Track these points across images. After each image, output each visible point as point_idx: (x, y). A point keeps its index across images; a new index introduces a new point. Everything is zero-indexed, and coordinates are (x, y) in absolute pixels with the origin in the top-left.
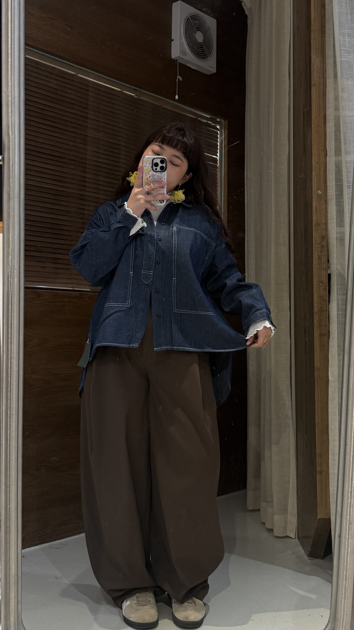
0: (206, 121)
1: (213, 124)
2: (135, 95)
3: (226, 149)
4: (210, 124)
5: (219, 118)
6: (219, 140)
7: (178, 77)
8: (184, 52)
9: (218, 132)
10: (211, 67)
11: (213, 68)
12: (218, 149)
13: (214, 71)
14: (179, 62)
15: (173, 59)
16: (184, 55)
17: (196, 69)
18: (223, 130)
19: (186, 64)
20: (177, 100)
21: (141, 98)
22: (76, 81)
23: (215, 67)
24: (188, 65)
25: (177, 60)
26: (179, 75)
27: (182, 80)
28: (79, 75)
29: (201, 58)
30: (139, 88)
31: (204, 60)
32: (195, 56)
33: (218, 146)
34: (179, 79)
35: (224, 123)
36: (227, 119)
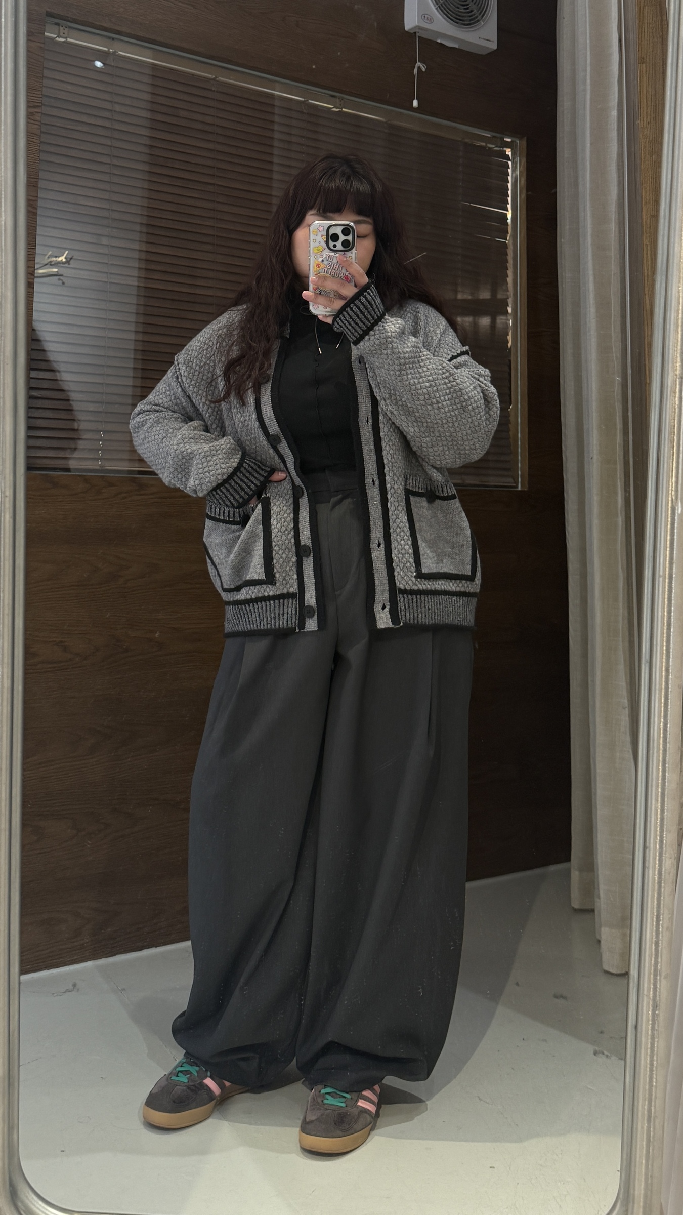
0: (484, 144)
1: (496, 149)
2: (332, 107)
3: (524, 196)
4: (490, 148)
5: (509, 136)
6: (510, 178)
7: (418, 64)
8: (429, 17)
9: (508, 163)
10: (485, 39)
11: (490, 41)
12: (509, 197)
13: (494, 46)
14: (419, 37)
15: (408, 32)
16: (428, 22)
17: (456, 46)
18: (518, 158)
19: (434, 40)
20: (416, 109)
21: (344, 110)
22: (214, 91)
23: (495, 38)
24: (439, 41)
25: (415, 33)
26: (419, 61)
27: (426, 69)
28: (220, 78)
29: (464, 25)
30: (339, 92)
31: (469, 28)
32: (452, 22)
33: (508, 190)
34: (419, 68)
35: (521, 143)
36: (525, 138)
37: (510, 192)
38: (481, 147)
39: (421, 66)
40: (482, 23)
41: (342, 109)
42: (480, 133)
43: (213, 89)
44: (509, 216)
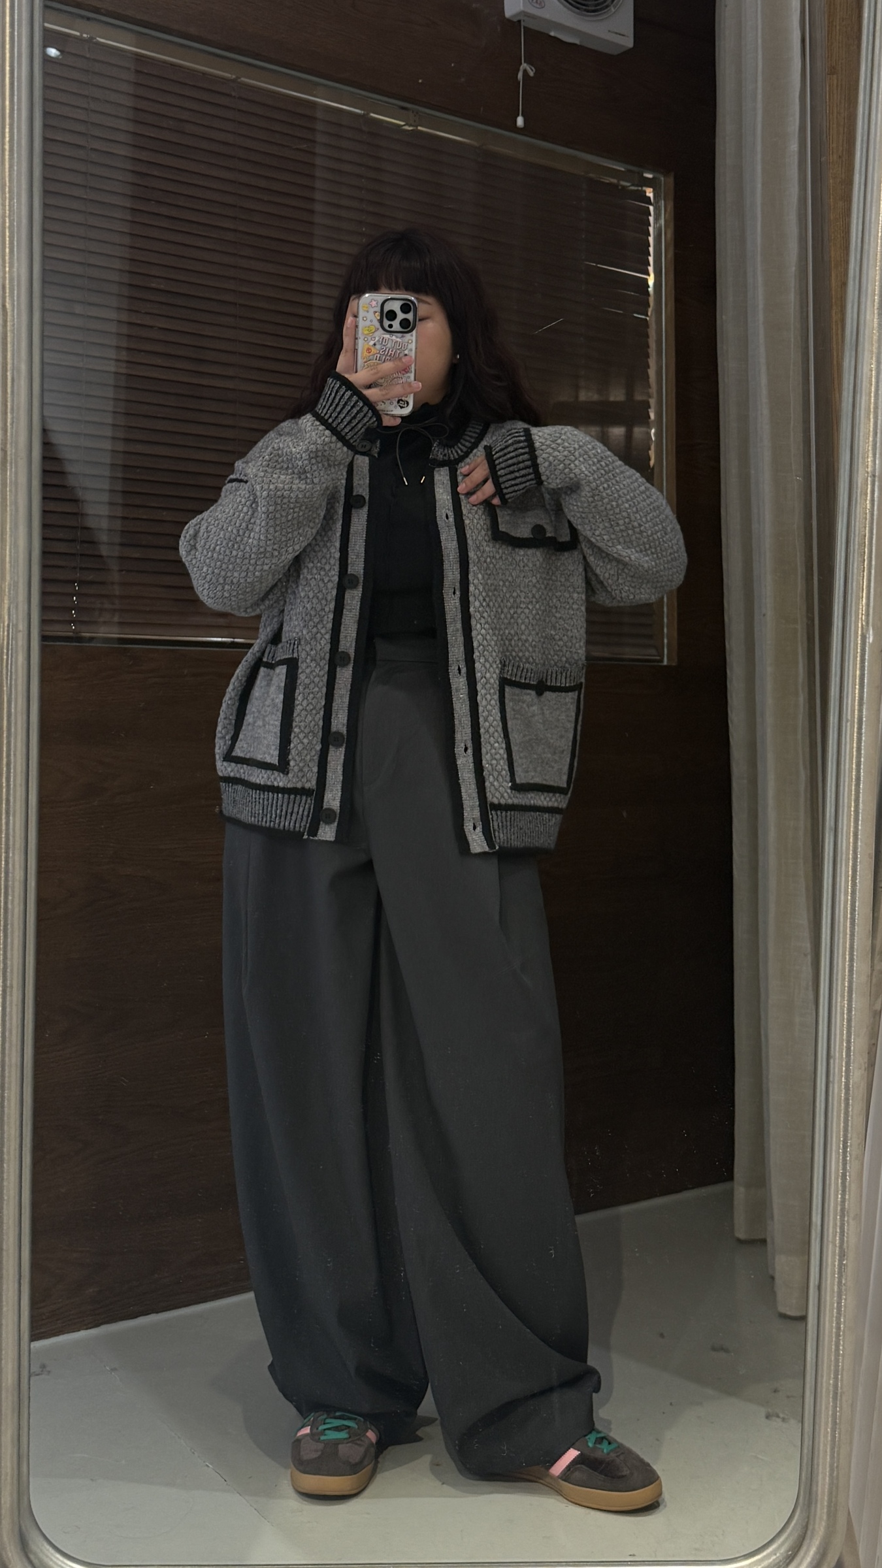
0: (614, 181)
1: (633, 188)
2: (402, 123)
3: (671, 254)
4: (624, 187)
5: (650, 171)
6: (651, 229)
7: (524, 66)
9: (648, 208)
10: (616, 33)
11: (623, 35)
12: (650, 255)
13: (629, 43)
14: (525, 27)
15: (509, 20)
17: (577, 42)
18: (663, 202)
19: (546, 32)
20: (521, 129)
21: (419, 128)
22: (234, 97)
23: (630, 32)
24: (552, 34)
25: (519, 21)
26: (525, 62)
27: (535, 74)
28: (243, 79)
29: (589, 12)
30: (413, 103)
31: (597, 15)
32: (570, 7)
33: (649, 246)
34: (525, 71)
35: (667, 181)
36: (672, 174)
37: (651, 249)
38: (610, 184)
39: (528, 69)
40: (613, 10)
41: (417, 127)
42: (611, 166)
43: (233, 94)
44: (651, 281)
